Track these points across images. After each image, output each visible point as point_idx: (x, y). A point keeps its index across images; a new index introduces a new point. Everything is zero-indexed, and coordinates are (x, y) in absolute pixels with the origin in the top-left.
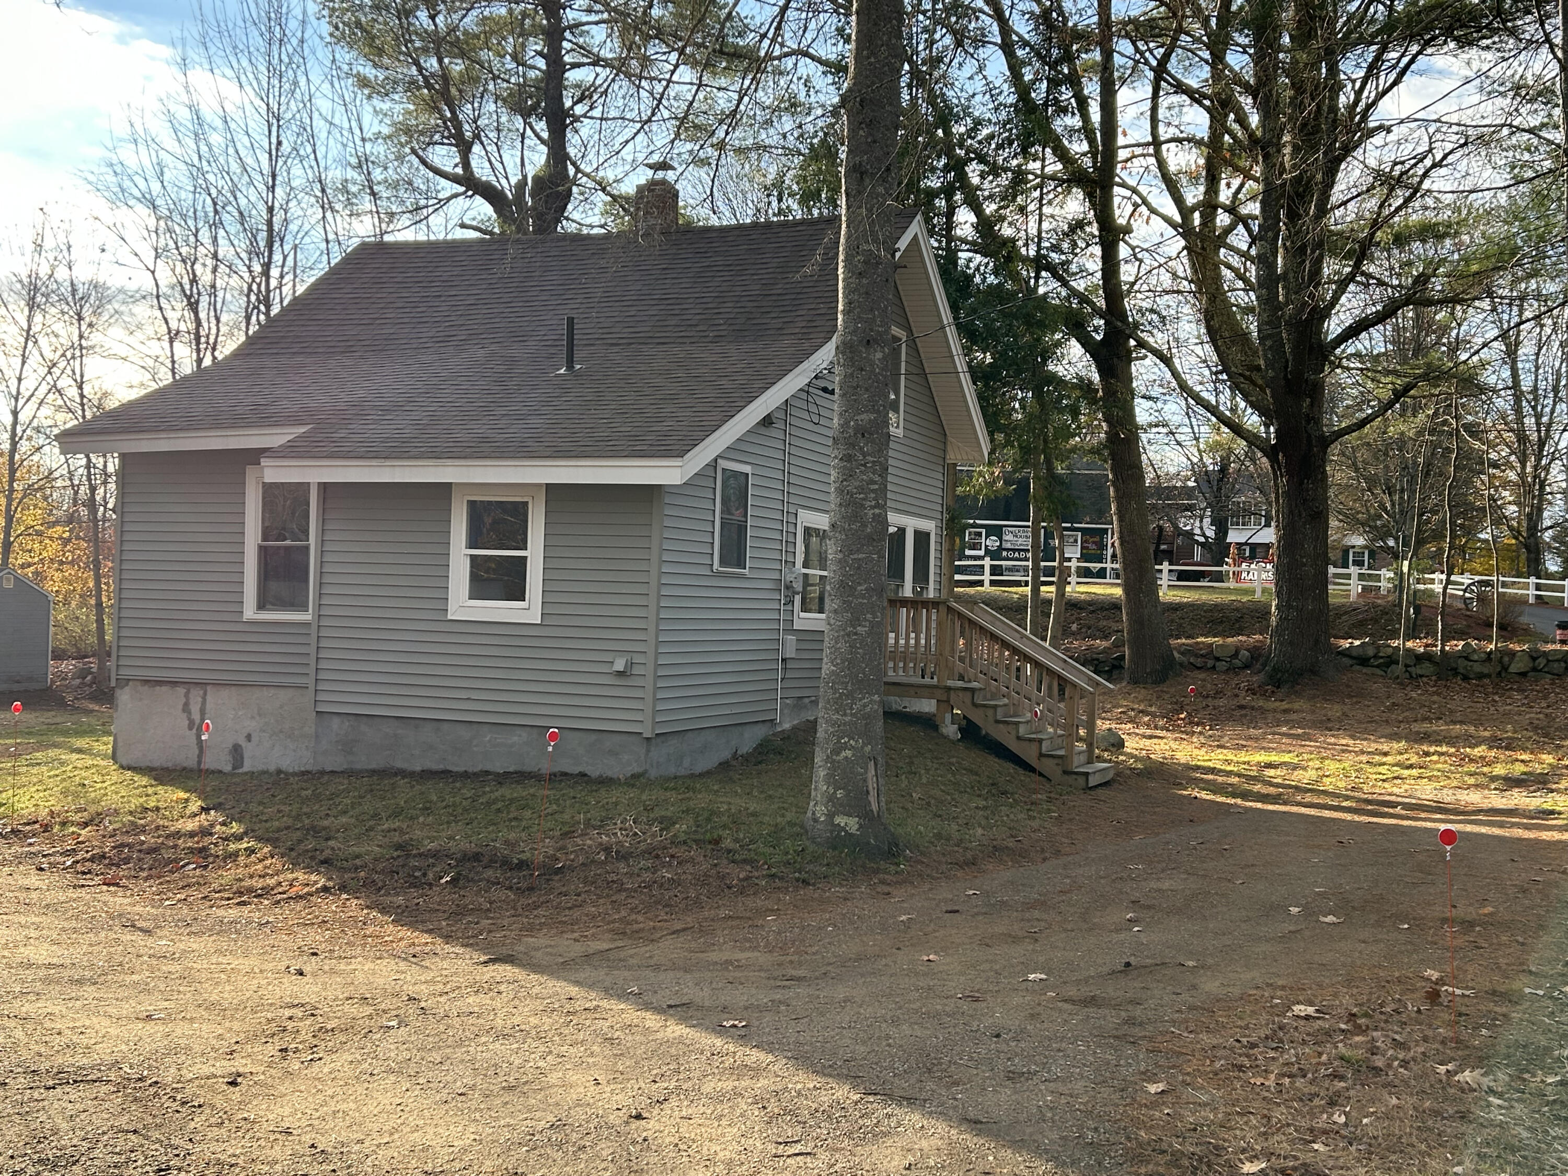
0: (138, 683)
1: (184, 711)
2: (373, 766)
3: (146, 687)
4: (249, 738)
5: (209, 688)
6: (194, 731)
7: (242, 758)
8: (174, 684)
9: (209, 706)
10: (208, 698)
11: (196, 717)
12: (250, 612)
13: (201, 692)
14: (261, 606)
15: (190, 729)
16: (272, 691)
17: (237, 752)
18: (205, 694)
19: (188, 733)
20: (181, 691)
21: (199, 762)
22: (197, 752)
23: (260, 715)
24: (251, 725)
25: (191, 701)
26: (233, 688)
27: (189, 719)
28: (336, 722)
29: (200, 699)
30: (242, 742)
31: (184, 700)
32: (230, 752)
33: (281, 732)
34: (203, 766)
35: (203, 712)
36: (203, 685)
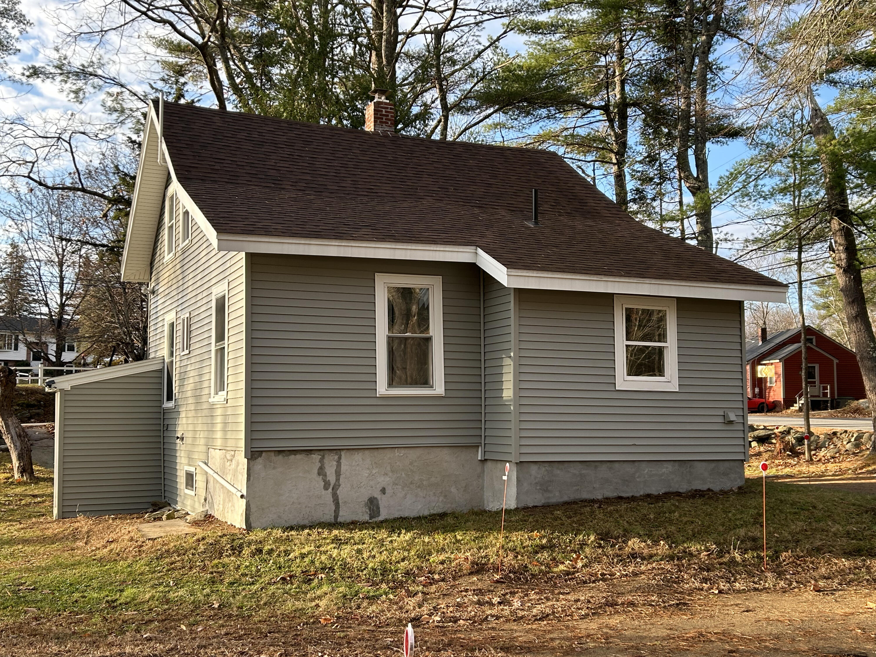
0: (273, 454)
1: (319, 474)
2: (565, 499)
3: (280, 457)
4: (383, 491)
5: (343, 453)
6: (330, 490)
7: (378, 508)
8: (309, 452)
9: (344, 468)
10: (343, 461)
11: (332, 478)
12: (383, 389)
13: (336, 457)
14: (391, 384)
15: (326, 488)
16: (403, 451)
17: (372, 502)
18: (340, 458)
19: (324, 492)
20: (316, 457)
21: (336, 517)
22: (333, 508)
23: (392, 471)
24: (384, 481)
25: (327, 466)
26: (367, 452)
27: (324, 481)
28: (534, 469)
29: (335, 463)
30: (377, 495)
31: (318, 465)
32: (366, 505)
33: (411, 483)
34: (340, 519)
35: (338, 473)
36: (337, 451)
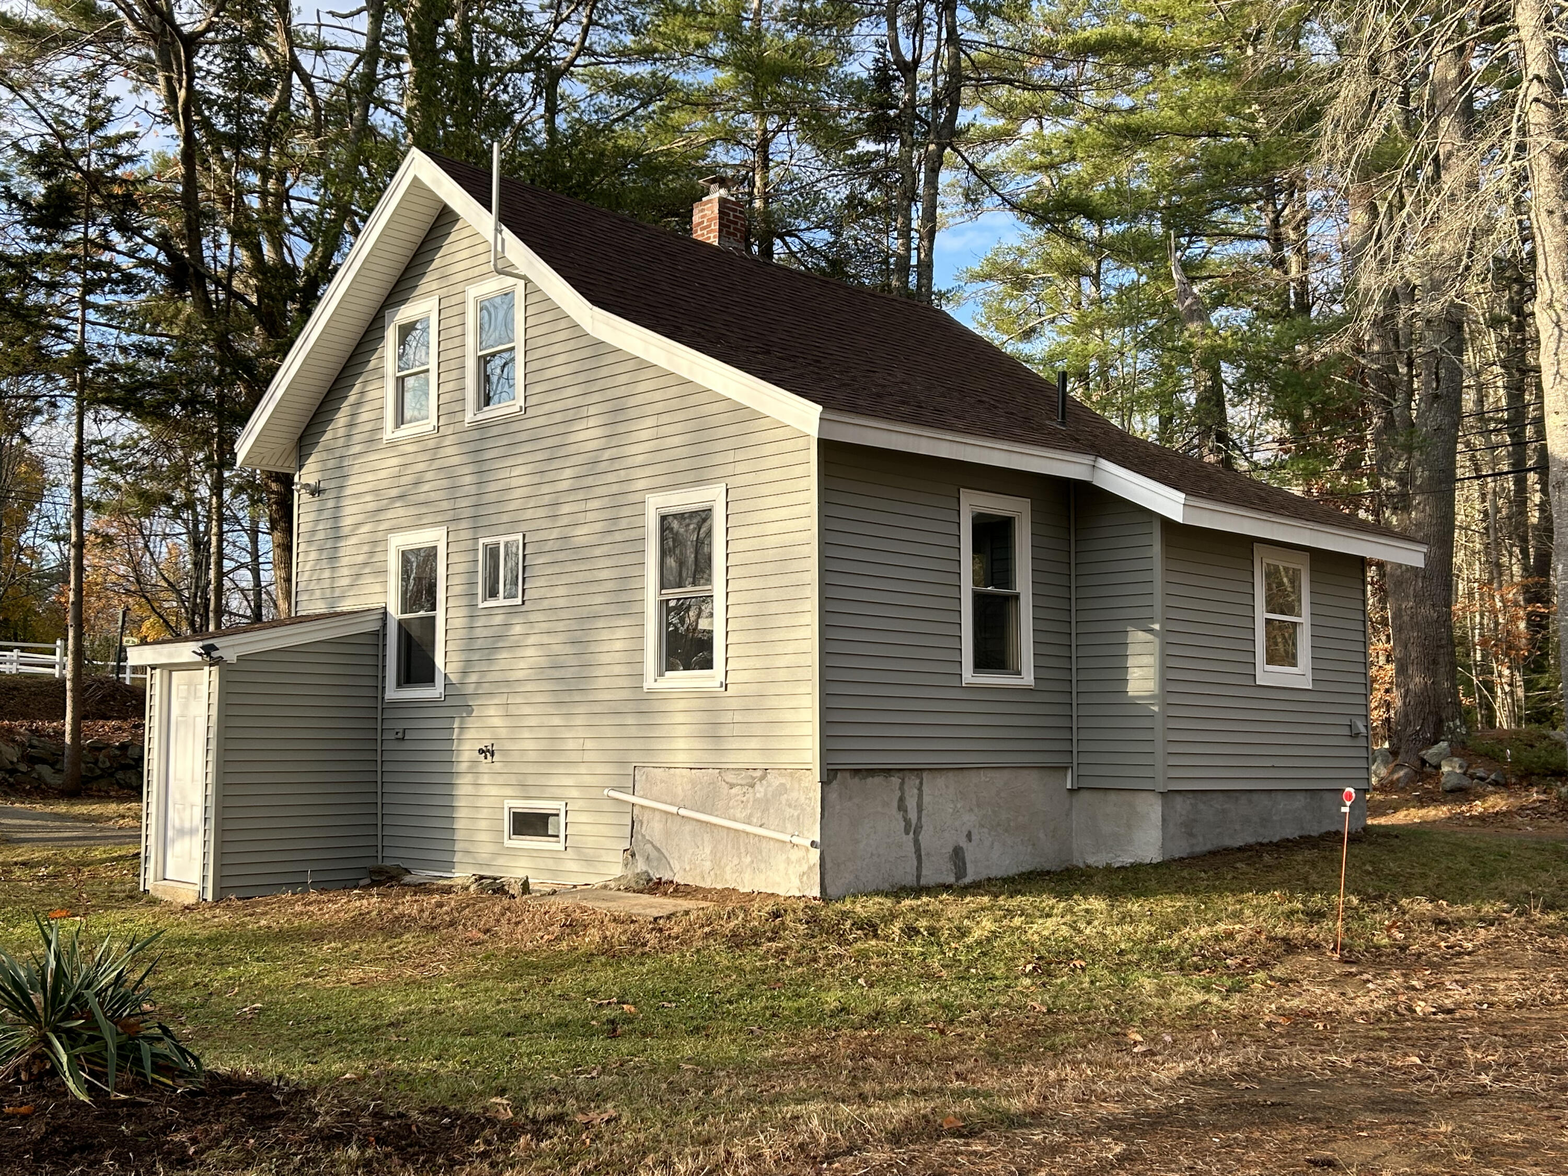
0: (848, 774)
1: (899, 809)
3: (856, 780)
4: (969, 836)
5: (925, 775)
6: (911, 833)
7: (964, 864)
8: (887, 772)
9: (926, 799)
10: (925, 788)
11: (913, 816)
12: (968, 675)
13: (917, 782)
14: (978, 666)
15: (907, 832)
16: (991, 774)
17: (958, 854)
18: (921, 783)
19: (905, 837)
20: (895, 780)
21: (919, 877)
22: (915, 863)
23: (978, 806)
24: (970, 820)
25: (907, 795)
26: (950, 774)
27: (905, 820)
28: (1179, 799)
29: (916, 791)
30: (963, 843)
31: (898, 794)
32: (951, 858)
33: (999, 825)
34: (923, 882)
35: (920, 809)
36: (918, 771)
